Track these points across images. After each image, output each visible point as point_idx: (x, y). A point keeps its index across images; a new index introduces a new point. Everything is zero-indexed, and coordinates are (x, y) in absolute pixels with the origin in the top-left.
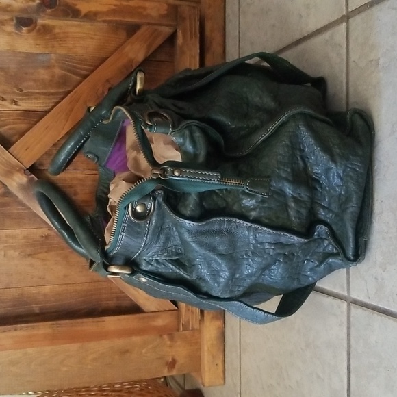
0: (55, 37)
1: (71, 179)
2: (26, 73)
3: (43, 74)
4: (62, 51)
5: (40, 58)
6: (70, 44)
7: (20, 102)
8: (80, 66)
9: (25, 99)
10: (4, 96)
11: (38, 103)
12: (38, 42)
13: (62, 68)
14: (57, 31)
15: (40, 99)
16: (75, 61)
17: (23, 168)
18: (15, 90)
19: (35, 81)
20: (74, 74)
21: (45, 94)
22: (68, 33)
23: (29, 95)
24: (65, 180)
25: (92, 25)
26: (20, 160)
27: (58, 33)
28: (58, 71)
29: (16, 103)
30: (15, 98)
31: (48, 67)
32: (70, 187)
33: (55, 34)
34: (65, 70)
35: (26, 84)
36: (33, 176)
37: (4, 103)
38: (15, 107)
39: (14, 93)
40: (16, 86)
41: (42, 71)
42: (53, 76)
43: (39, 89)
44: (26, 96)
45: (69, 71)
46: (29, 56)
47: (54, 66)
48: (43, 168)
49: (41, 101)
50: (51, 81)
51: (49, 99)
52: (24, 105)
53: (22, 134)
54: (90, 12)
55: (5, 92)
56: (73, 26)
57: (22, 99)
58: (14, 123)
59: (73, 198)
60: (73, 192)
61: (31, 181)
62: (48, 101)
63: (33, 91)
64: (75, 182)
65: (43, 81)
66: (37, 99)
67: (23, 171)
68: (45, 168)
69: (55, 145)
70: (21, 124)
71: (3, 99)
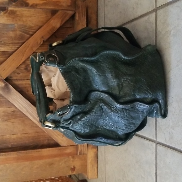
0: (17, 16)
1: (26, 84)
2: (3, 34)
3: (11, 34)
4: (21, 23)
5: (10, 26)
6: (24, 19)
8: (29, 30)
9: (3, 46)
11: (9, 48)
12: (9, 19)
13: (20, 31)
14: (18, 13)
15: (10, 46)
16: (27, 28)
17: (2, 79)
19: (7, 37)
21: (12, 43)
22: (23, 14)
23: (5, 44)
24: (23, 85)
25: (35, 10)
26: (1, 75)
27: (18, 14)
28: (18, 33)
31: (14, 30)
32: (25, 88)
33: (17, 15)
34: (22, 32)
35: (3, 39)
36: (7, 83)
41: (11, 32)
42: (16, 35)
43: (9, 41)
44: (3, 44)
45: (24, 32)
46: (4, 25)
47: (16, 30)
48: (12, 79)
50: (15, 37)
51: (14, 46)
52: (3, 49)
54: (33, 4)
56: (26, 11)
59: (27, 93)
60: (26, 90)
61: (6, 85)
62: (14, 47)
63: (6, 42)
64: (27, 86)
65: (11, 37)
66: (8, 46)
67: (2, 81)
68: (13, 79)
69: (17, 68)
70: (1, 58)
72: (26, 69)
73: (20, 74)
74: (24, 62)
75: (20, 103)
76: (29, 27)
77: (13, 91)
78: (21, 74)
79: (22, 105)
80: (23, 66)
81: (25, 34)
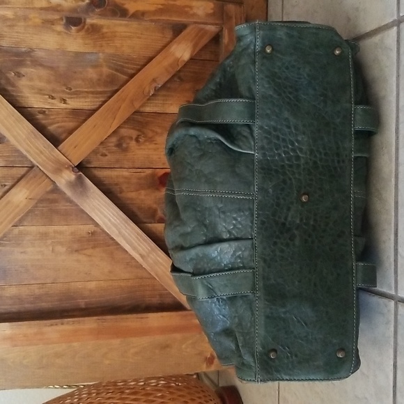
0: (103, 37)
1: (117, 177)
2: (75, 72)
3: (92, 73)
4: (109, 51)
5: (88, 57)
6: (118, 43)
7: (69, 101)
9: (74, 98)
10: (53, 95)
11: (86, 102)
12: (87, 42)
13: (109, 67)
14: (105, 30)
15: (88, 97)
17: (71, 166)
18: (64, 88)
19: (83, 80)
20: (121, 73)
21: (92, 93)
22: (115, 32)
23: (77, 94)
24: (112, 178)
25: (139, 25)
26: (69, 157)
27: (107, 33)
28: (106, 70)
29: (64, 101)
30: (64, 96)
31: (95, 66)
32: (117, 184)
33: (103, 34)
34: (112, 69)
35: (74, 83)
36: (81, 173)
37: (53, 101)
38: (64, 105)
39: (63, 91)
40: (65, 85)
41: (90, 70)
42: (101, 75)
43: (88, 88)
44: (75, 94)
45: (117, 70)
46: (77, 54)
47: (101, 66)
48: (90, 166)
49: (89, 100)
50: (99, 80)
51: (96, 98)
52: (73, 103)
53: (71, 132)
54: (137, 11)
55: (54, 91)
56: (121, 25)
57: (71, 98)
58: (62, 122)
59: (119, 195)
60: (118, 190)
61: (79, 178)
62: (95, 100)
63: (81, 90)
64: (121, 180)
65: (91, 80)
66: (85, 97)
67: (71, 169)
68: (93, 166)
69: (102, 143)
70: (69, 122)
71: (53, 98)
72: (119, 145)
73: (106, 155)
74: (115, 132)
75: (105, 216)
76: (127, 59)
77: (92, 191)
78: (109, 157)
79: (110, 220)
80: (114, 140)
81: (118, 74)
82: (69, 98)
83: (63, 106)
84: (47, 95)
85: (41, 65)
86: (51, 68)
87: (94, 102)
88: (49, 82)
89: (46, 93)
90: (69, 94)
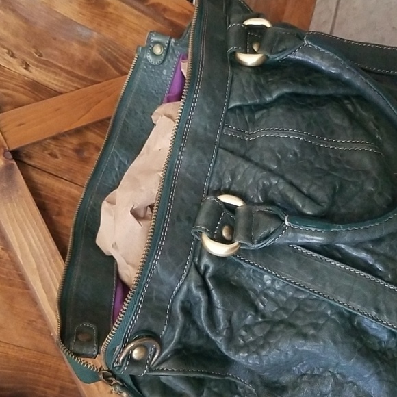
0: (105, 16)
1: (61, 191)
2: (55, 39)
3: (76, 50)
4: (109, 35)
5: (79, 29)
6: (121, 30)
7: (32, 68)
8: (123, 61)
9: (41, 68)
10: (15, 52)
11: (55, 79)
12: (84, 12)
13: (101, 53)
14: (110, 10)
15: (60, 75)
16: (120, 53)
17: (3, 147)
18: (33, 51)
19: (62, 52)
20: (113, 67)
21: (68, 72)
22: (122, 18)
23: (47, 65)
24: (53, 190)
25: (153, 23)
26: (6, 135)
27: (111, 13)
28: (94, 54)
29: (27, 67)
30: (29, 60)
31: (84, 44)
32: (56, 201)
33: (107, 13)
34: (103, 57)
35: (49, 50)
36: (15, 163)
37: (11, 59)
38: (25, 71)
39: (30, 54)
40: (34, 47)
41: (76, 45)
42: (86, 57)
43: (64, 64)
44: (44, 64)
45: (108, 60)
46: (66, 21)
47: (91, 47)
48: (29, 162)
49: (60, 79)
50: (82, 61)
51: (71, 80)
52: (37, 73)
53: (18, 105)
55: (18, 48)
56: (132, 14)
57: (37, 67)
58: (13, 90)
59: (54, 217)
60: (57, 209)
61: (8, 168)
62: (69, 82)
63: (54, 62)
64: (65, 198)
65: (72, 57)
66: (55, 73)
67: (3, 150)
68: (32, 163)
69: (55, 138)
70: (23, 94)
71: (13, 56)
72: (78, 151)
73: (56, 157)
74: (78, 131)
75: (26, 236)
76: (125, 54)
77: (20, 193)
78: (60, 159)
79: (30, 245)
80: (75, 141)
81: (109, 65)
82: (33, 65)
83: (22, 71)
84: (7, 49)
85: (14, 11)
86: (26, 21)
87: (66, 84)
88: (16, 34)
89: (6, 46)
90: (36, 59)
